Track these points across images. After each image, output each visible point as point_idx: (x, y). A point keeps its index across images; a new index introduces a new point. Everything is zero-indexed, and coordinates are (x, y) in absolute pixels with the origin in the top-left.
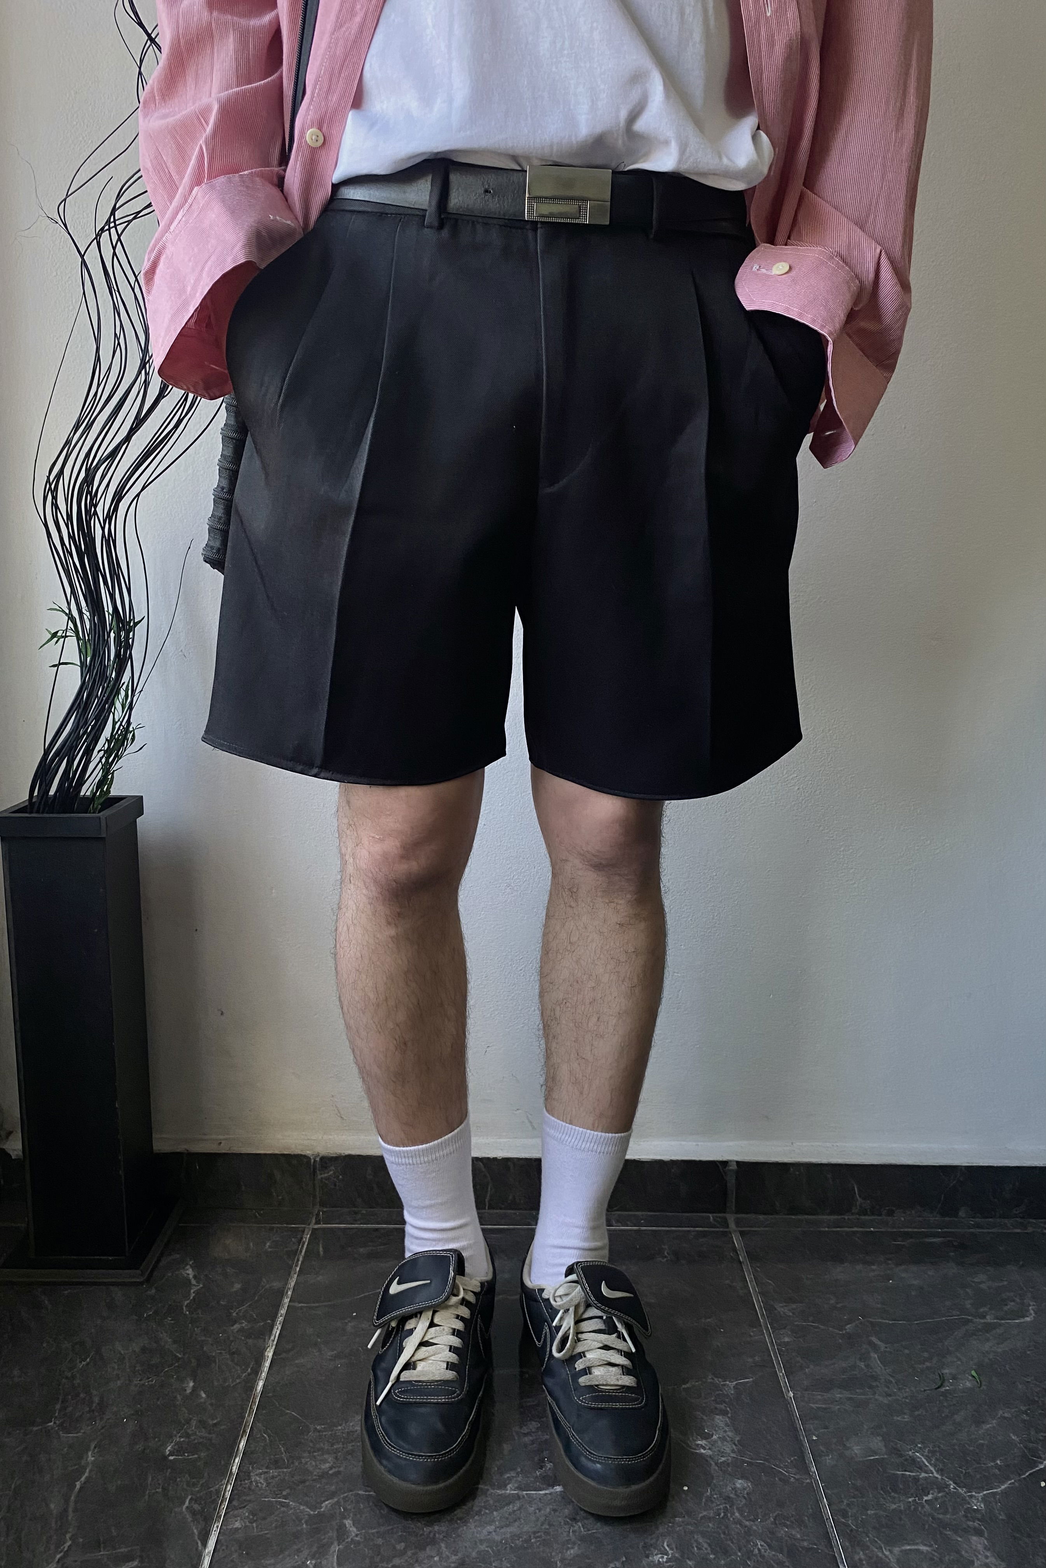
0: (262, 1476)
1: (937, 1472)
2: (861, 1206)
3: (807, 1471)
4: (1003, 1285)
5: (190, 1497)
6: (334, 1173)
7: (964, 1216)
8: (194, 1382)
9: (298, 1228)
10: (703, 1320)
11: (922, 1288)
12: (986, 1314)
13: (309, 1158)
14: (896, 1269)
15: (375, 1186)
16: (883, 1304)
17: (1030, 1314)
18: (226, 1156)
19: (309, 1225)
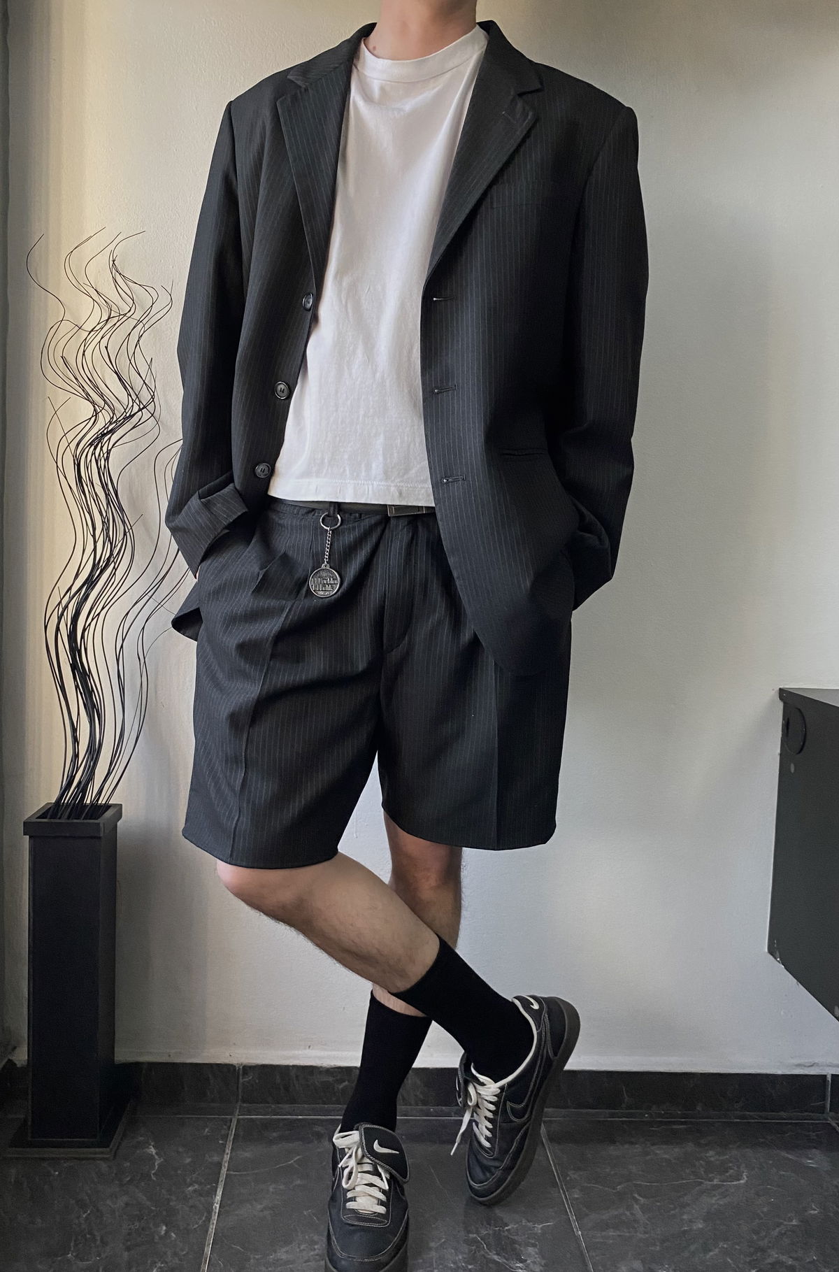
2: (628, 1103)
4: (728, 1159)
6: (253, 1078)
7: (701, 1109)
8: (166, 1226)
9: (228, 1118)
11: (670, 1160)
12: (714, 1178)
13: (235, 1066)
14: (653, 1148)
15: (282, 1088)
16: (643, 1171)
17: (744, 1178)
18: (174, 1065)
19: (235, 1116)
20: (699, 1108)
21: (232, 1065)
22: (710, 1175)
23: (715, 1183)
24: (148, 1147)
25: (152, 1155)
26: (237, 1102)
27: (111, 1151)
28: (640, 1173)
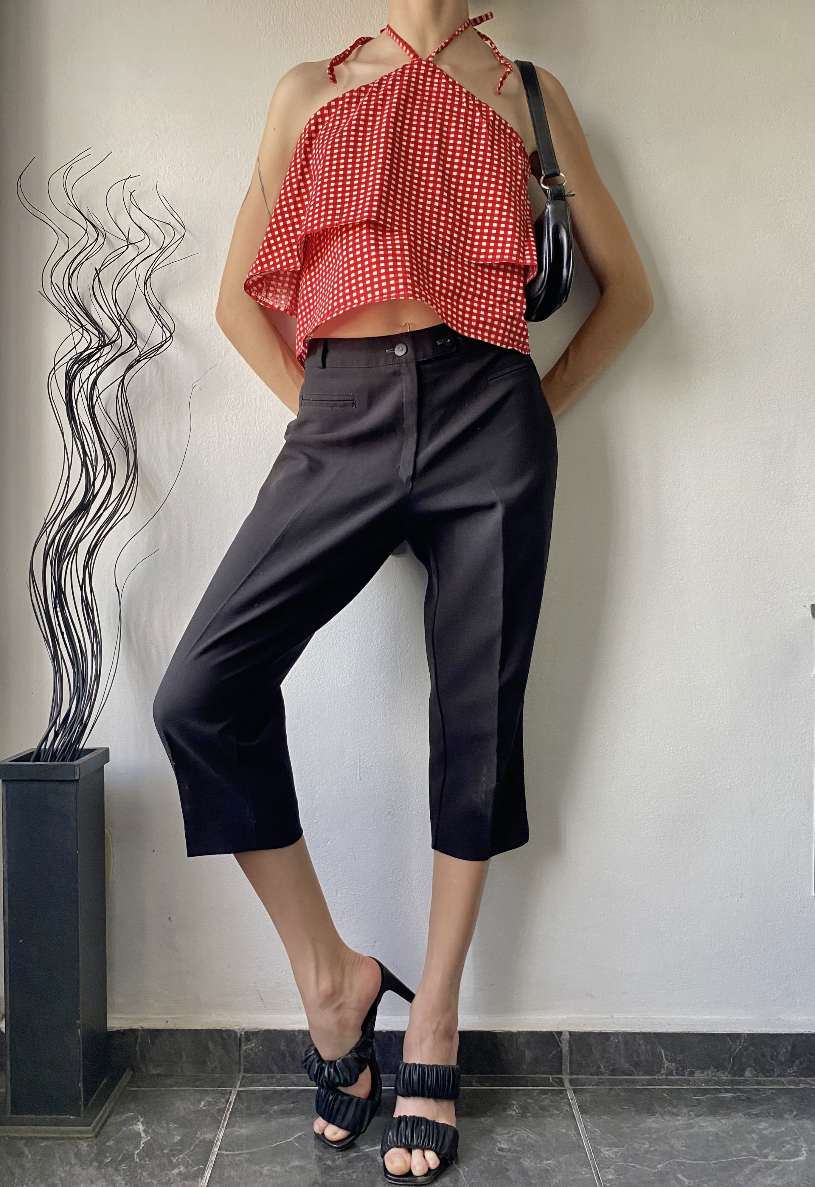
2: (667, 1068)
4: (782, 1131)
6: (256, 1045)
7: (750, 1075)
9: (226, 1090)
10: (545, 1162)
11: (717, 1134)
12: (769, 1155)
13: (236, 1033)
14: (697, 1119)
15: (287, 1055)
16: (687, 1147)
17: (803, 1155)
18: (171, 1032)
19: (236, 1087)
20: (748, 1073)
21: (233, 1031)
22: (765, 1151)
23: (771, 1160)
24: (136, 1124)
25: (140, 1134)
26: (239, 1072)
27: (94, 1128)
28: (684, 1149)
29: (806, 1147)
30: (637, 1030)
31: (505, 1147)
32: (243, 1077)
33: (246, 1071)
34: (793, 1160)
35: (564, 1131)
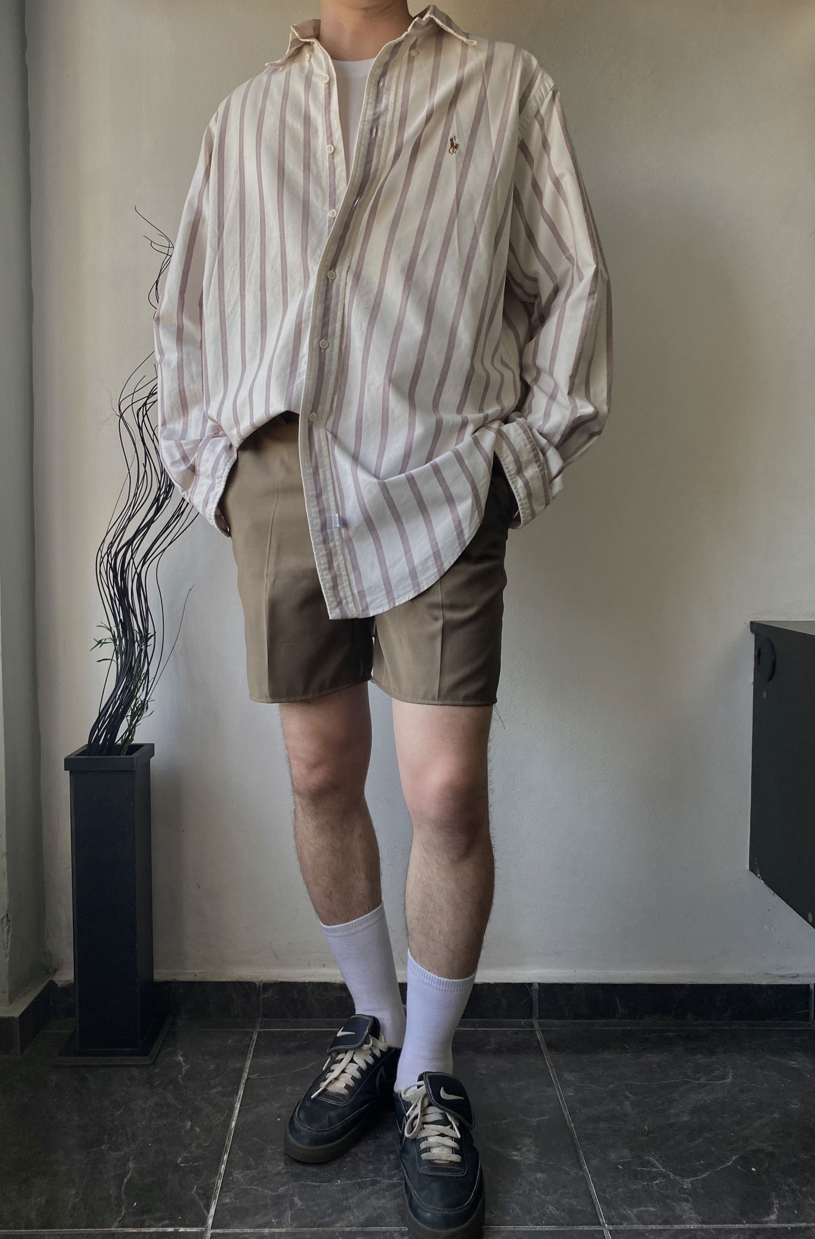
0: (240, 1174)
1: (663, 1168)
3: (581, 1168)
5: (196, 1187)
6: (272, 994)
8: (191, 1121)
10: (516, 1084)
11: (659, 1063)
12: (701, 1078)
13: (255, 984)
14: (643, 1053)
15: (298, 1002)
16: (634, 1072)
17: (729, 1078)
18: (200, 983)
19: (256, 1029)
21: (252, 982)
22: (698, 1076)
23: (701, 1082)
25: (181, 1063)
26: (258, 1017)
28: (632, 1074)
29: (732, 1072)
30: (596, 981)
31: (484, 1072)
32: (261, 1021)
33: (265, 1016)
34: (721, 1082)
35: (533, 1061)
